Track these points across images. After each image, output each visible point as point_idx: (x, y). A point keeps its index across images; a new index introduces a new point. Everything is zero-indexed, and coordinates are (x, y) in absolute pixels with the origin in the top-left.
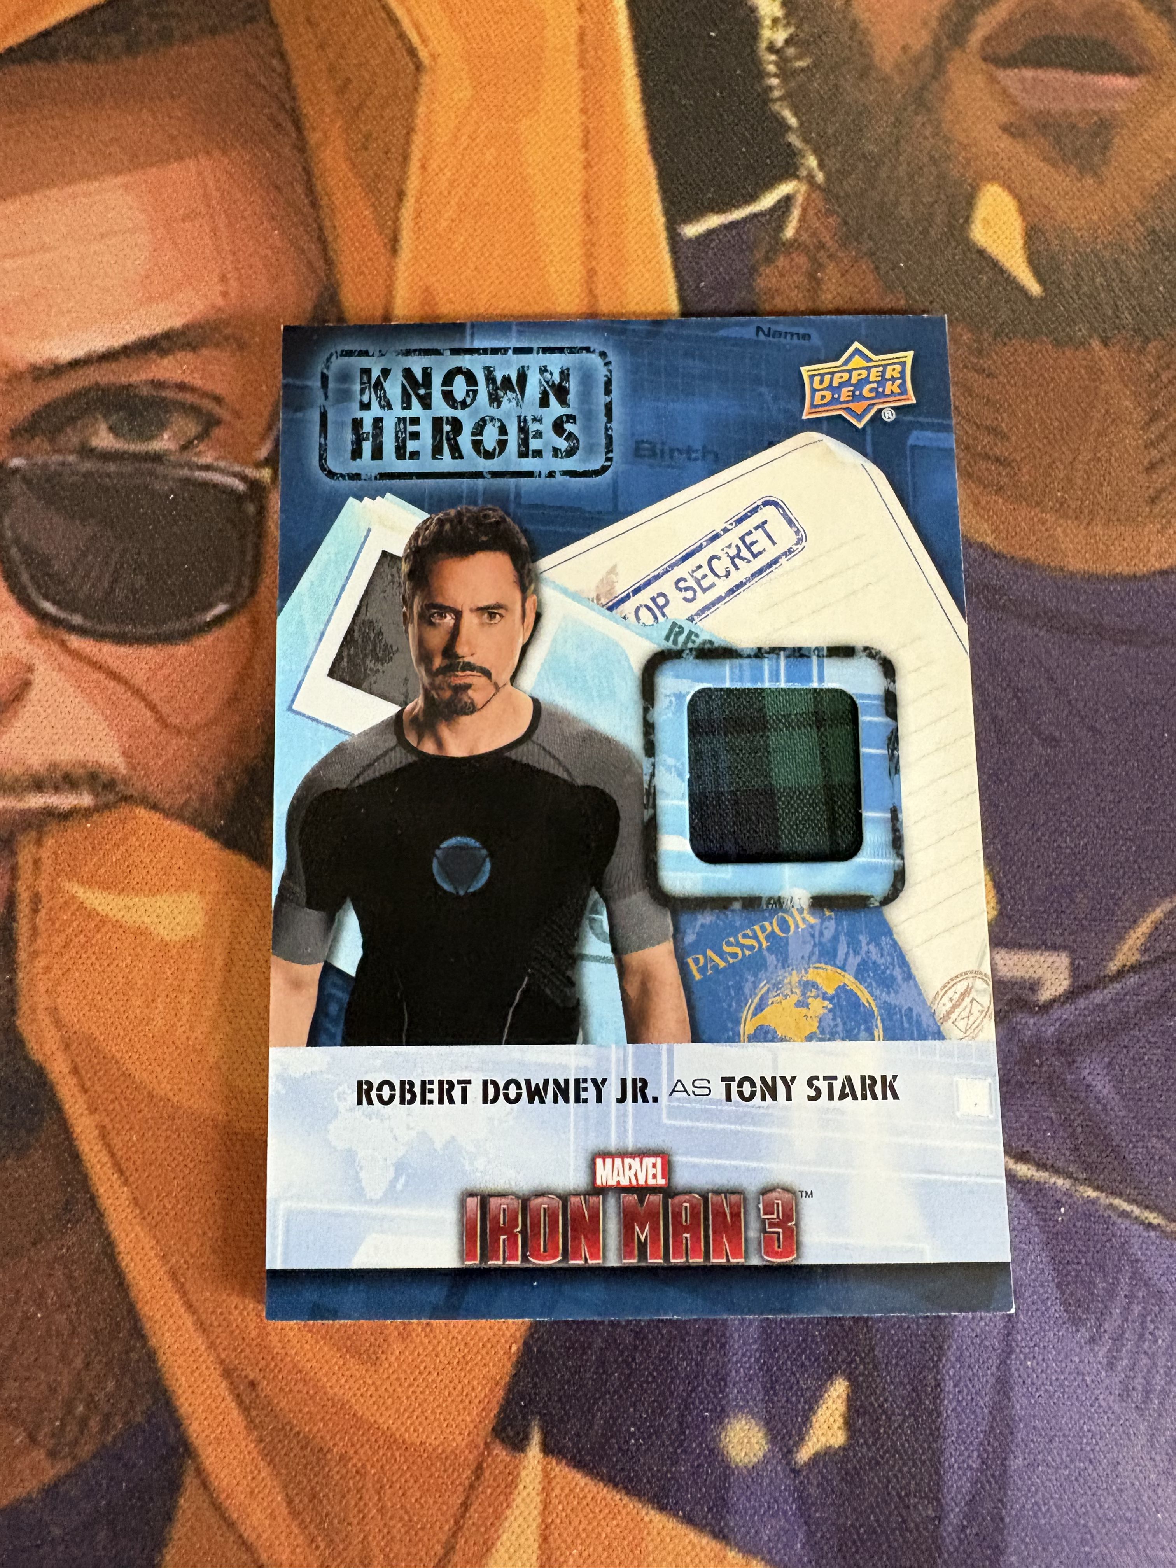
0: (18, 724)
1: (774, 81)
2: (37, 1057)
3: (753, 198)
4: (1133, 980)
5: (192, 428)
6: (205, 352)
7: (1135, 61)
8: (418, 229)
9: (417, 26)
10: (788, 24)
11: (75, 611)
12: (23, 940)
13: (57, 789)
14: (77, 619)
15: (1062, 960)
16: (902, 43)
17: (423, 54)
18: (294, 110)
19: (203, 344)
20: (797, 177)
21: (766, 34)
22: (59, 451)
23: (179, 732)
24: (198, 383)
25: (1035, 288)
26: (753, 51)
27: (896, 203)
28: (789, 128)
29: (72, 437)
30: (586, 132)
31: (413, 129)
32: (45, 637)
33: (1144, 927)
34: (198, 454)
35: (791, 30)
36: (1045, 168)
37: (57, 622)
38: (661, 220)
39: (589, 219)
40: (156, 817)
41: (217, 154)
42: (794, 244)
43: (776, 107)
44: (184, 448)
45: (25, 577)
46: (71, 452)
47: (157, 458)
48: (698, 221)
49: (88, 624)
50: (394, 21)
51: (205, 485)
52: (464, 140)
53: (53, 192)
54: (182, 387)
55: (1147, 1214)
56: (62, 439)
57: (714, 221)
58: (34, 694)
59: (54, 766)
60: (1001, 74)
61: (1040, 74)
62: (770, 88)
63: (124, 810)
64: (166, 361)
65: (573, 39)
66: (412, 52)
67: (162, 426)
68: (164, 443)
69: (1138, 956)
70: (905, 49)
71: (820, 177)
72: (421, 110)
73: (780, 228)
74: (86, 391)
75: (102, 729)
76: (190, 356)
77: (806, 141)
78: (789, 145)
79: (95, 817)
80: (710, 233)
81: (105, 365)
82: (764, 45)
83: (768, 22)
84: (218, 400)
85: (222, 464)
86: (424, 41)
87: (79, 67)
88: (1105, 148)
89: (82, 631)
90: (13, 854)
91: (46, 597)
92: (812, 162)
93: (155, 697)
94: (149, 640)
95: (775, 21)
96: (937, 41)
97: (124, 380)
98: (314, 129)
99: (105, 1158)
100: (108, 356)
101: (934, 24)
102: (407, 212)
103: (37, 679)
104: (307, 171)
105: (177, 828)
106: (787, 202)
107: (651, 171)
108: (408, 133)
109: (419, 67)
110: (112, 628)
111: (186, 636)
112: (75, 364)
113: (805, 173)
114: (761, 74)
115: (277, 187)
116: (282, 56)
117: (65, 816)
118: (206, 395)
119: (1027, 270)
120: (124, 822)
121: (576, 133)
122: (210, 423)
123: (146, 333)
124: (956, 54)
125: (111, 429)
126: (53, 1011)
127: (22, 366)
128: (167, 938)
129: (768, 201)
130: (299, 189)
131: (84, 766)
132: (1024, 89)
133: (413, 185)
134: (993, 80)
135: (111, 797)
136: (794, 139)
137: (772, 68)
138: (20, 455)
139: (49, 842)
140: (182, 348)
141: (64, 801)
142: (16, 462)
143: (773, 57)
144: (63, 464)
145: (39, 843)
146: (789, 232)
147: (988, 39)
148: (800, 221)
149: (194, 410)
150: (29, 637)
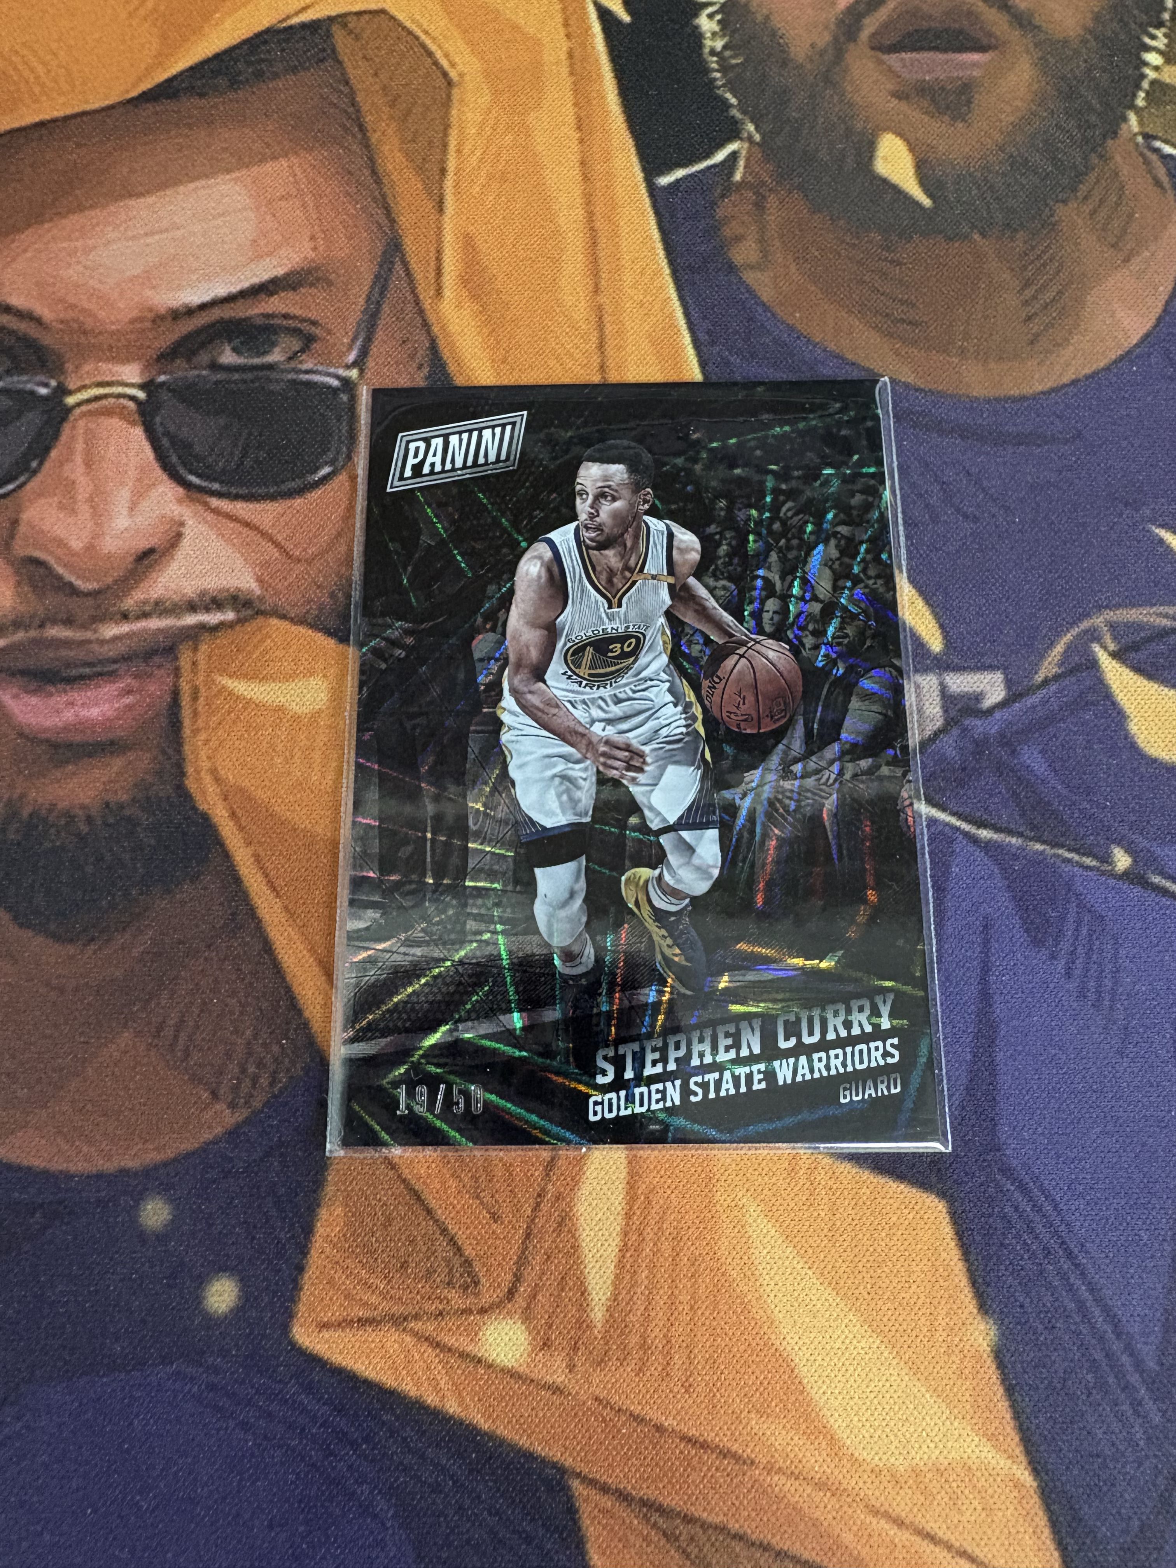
0: (174, 565)
1: (718, 75)
2: (203, 807)
3: (708, 155)
4: (1053, 688)
5: (296, 345)
6: (303, 290)
7: (985, 41)
8: (457, 193)
9: (446, 55)
10: (724, 36)
11: (215, 480)
12: (187, 722)
13: (207, 610)
14: (216, 486)
15: (998, 677)
16: (810, 42)
17: (453, 74)
18: (358, 119)
19: (302, 285)
20: (741, 139)
21: (708, 43)
22: (195, 368)
23: (299, 561)
24: (297, 311)
25: (926, 202)
26: (700, 55)
27: (817, 150)
28: (731, 105)
29: (204, 358)
30: (579, 119)
31: (449, 126)
32: (192, 500)
33: (1059, 648)
34: (301, 362)
35: (726, 39)
36: (926, 119)
37: (200, 489)
38: (640, 176)
39: (586, 178)
40: (284, 625)
41: (303, 153)
42: (743, 183)
43: (720, 92)
44: (290, 358)
45: (174, 459)
46: (205, 369)
47: (271, 367)
48: (669, 173)
49: (225, 489)
50: (430, 54)
51: (309, 384)
52: (488, 130)
53: (181, 188)
54: (286, 316)
55: (1084, 859)
56: (195, 360)
57: (680, 173)
58: (185, 542)
59: (203, 594)
60: (885, 57)
61: (915, 55)
62: (715, 79)
63: (260, 620)
64: (272, 299)
65: (563, 56)
66: (445, 74)
67: (274, 344)
68: (276, 356)
69: (1056, 669)
70: (813, 46)
71: (757, 137)
72: (454, 112)
73: (731, 173)
74: (212, 325)
75: (240, 563)
76: (291, 294)
77: (744, 113)
78: (733, 117)
79: (238, 628)
80: (678, 181)
81: (227, 306)
82: (707, 50)
83: (709, 35)
84: (314, 323)
85: (320, 368)
86: (453, 65)
87: (196, 101)
88: (969, 102)
89: (220, 495)
90: (176, 659)
91: (191, 472)
92: (751, 127)
93: (280, 538)
94: (273, 498)
95: (714, 34)
96: (836, 39)
97: (242, 315)
98: (375, 131)
99: (259, 877)
100: (230, 299)
101: (833, 27)
102: (449, 183)
103: (186, 531)
104: (371, 160)
105: (302, 630)
106: (734, 156)
107: (629, 143)
108: (445, 129)
109: (450, 83)
110: (244, 491)
111: (300, 491)
112: (203, 307)
113: (746, 135)
114: (707, 71)
115: (349, 172)
116: (347, 83)
117: (214, 629)
118: (304, 320)
119: (920, 190)
120: (260, 629)
121: (571, 119)
122: (308, 341)
123: (256, 280)
124: (851, 46)
125: (234, 350)
126: (214, 771)
127: (163, 311)
128: (300, 712)
129: (720, 156)
130: (367, 172)
131: (228, 590)
132: (904, 66)
133: (451, 165)
134: (880, 62)
135: (250, 612)
136: (735, 112)
137: (714, 66)
138: (164, 373)
139: (203, 647)
140: (284, 289)
141: (213, 618)
142: (162, 378)
143: (715, 59)
144: (198, 376)
145: (195, 649)
146: (738, 176)
147: (873, 35)
148: (745, 167)
149: (296, 332)
150: (180, 501)
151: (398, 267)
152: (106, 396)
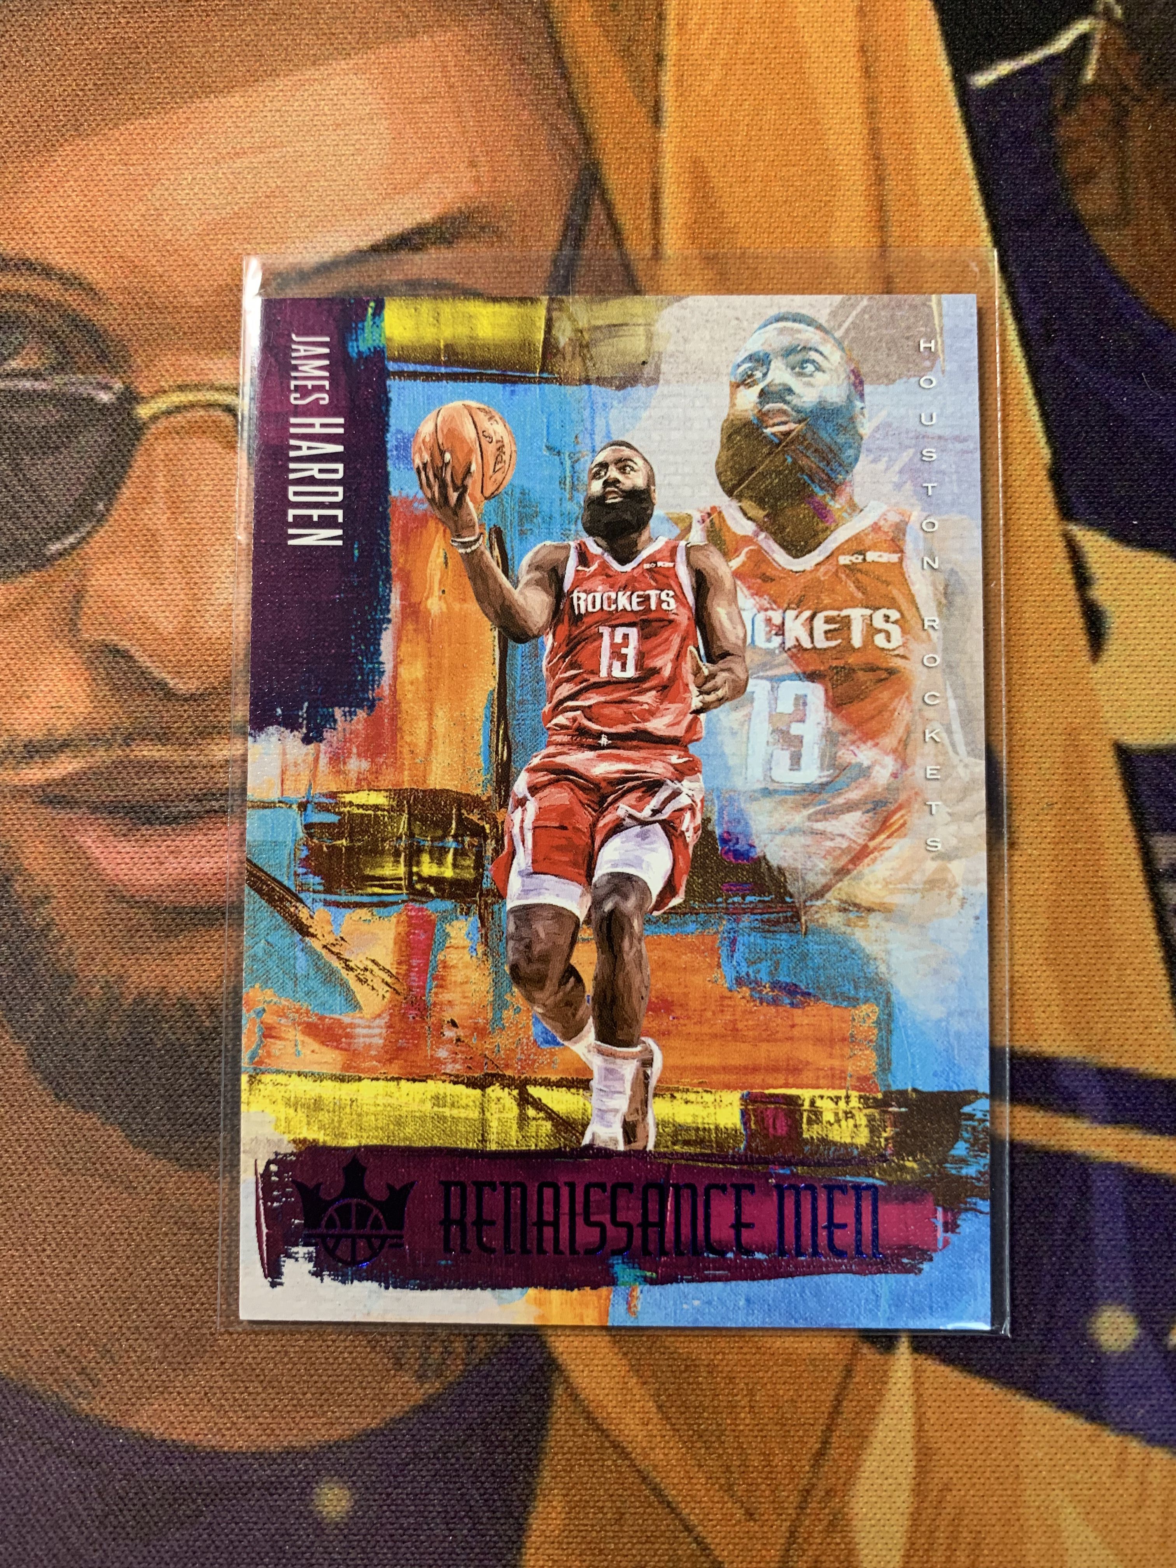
8: (679, 94)
24: (456, 278)
38: (945, 70)
41: (451, 25)
48: (987, 68)
64: (419, 258)
76: (445, 251)
81: (353, 267)
104: (554, 37)
107: (931, 16)
112: (323, 269)
115: (523, 59)
123: (394, 229)
140: (434, 242)
146: (1089, 75)
148: (1100, 61)
151: (597, 208)
152: (192, 406)
